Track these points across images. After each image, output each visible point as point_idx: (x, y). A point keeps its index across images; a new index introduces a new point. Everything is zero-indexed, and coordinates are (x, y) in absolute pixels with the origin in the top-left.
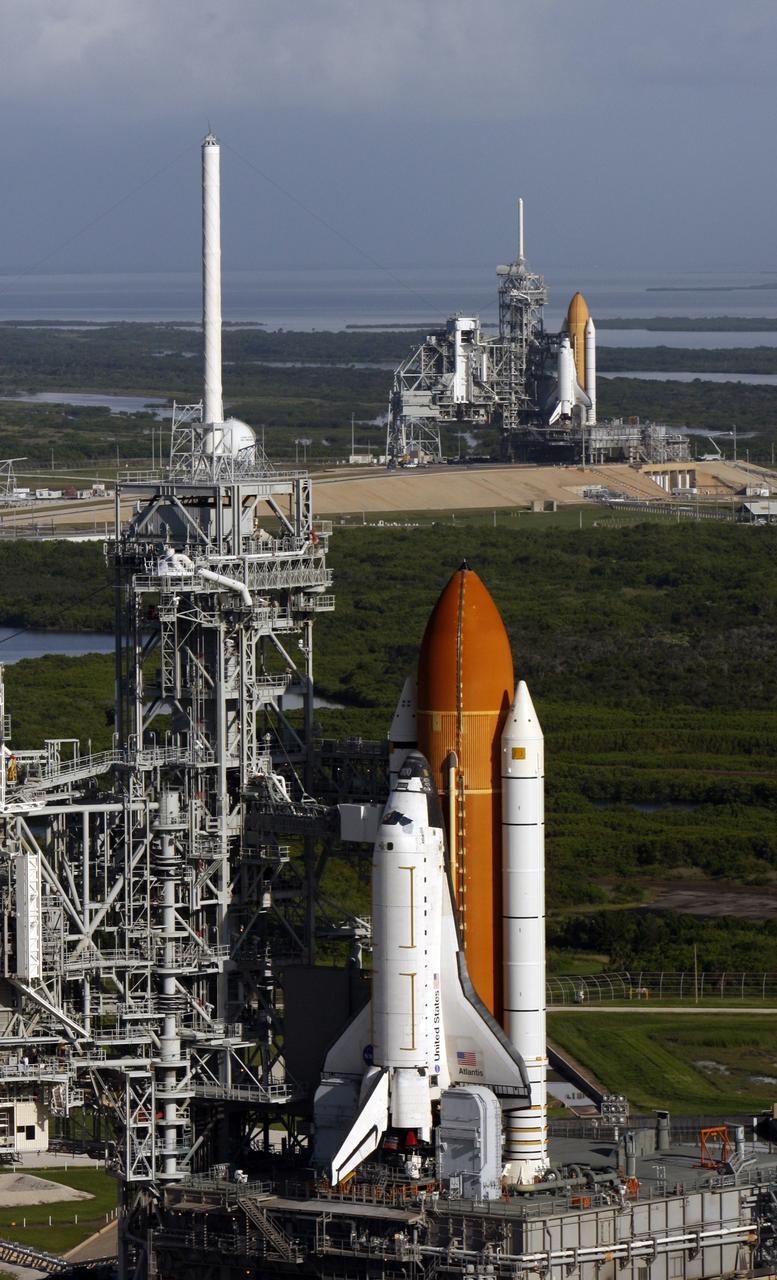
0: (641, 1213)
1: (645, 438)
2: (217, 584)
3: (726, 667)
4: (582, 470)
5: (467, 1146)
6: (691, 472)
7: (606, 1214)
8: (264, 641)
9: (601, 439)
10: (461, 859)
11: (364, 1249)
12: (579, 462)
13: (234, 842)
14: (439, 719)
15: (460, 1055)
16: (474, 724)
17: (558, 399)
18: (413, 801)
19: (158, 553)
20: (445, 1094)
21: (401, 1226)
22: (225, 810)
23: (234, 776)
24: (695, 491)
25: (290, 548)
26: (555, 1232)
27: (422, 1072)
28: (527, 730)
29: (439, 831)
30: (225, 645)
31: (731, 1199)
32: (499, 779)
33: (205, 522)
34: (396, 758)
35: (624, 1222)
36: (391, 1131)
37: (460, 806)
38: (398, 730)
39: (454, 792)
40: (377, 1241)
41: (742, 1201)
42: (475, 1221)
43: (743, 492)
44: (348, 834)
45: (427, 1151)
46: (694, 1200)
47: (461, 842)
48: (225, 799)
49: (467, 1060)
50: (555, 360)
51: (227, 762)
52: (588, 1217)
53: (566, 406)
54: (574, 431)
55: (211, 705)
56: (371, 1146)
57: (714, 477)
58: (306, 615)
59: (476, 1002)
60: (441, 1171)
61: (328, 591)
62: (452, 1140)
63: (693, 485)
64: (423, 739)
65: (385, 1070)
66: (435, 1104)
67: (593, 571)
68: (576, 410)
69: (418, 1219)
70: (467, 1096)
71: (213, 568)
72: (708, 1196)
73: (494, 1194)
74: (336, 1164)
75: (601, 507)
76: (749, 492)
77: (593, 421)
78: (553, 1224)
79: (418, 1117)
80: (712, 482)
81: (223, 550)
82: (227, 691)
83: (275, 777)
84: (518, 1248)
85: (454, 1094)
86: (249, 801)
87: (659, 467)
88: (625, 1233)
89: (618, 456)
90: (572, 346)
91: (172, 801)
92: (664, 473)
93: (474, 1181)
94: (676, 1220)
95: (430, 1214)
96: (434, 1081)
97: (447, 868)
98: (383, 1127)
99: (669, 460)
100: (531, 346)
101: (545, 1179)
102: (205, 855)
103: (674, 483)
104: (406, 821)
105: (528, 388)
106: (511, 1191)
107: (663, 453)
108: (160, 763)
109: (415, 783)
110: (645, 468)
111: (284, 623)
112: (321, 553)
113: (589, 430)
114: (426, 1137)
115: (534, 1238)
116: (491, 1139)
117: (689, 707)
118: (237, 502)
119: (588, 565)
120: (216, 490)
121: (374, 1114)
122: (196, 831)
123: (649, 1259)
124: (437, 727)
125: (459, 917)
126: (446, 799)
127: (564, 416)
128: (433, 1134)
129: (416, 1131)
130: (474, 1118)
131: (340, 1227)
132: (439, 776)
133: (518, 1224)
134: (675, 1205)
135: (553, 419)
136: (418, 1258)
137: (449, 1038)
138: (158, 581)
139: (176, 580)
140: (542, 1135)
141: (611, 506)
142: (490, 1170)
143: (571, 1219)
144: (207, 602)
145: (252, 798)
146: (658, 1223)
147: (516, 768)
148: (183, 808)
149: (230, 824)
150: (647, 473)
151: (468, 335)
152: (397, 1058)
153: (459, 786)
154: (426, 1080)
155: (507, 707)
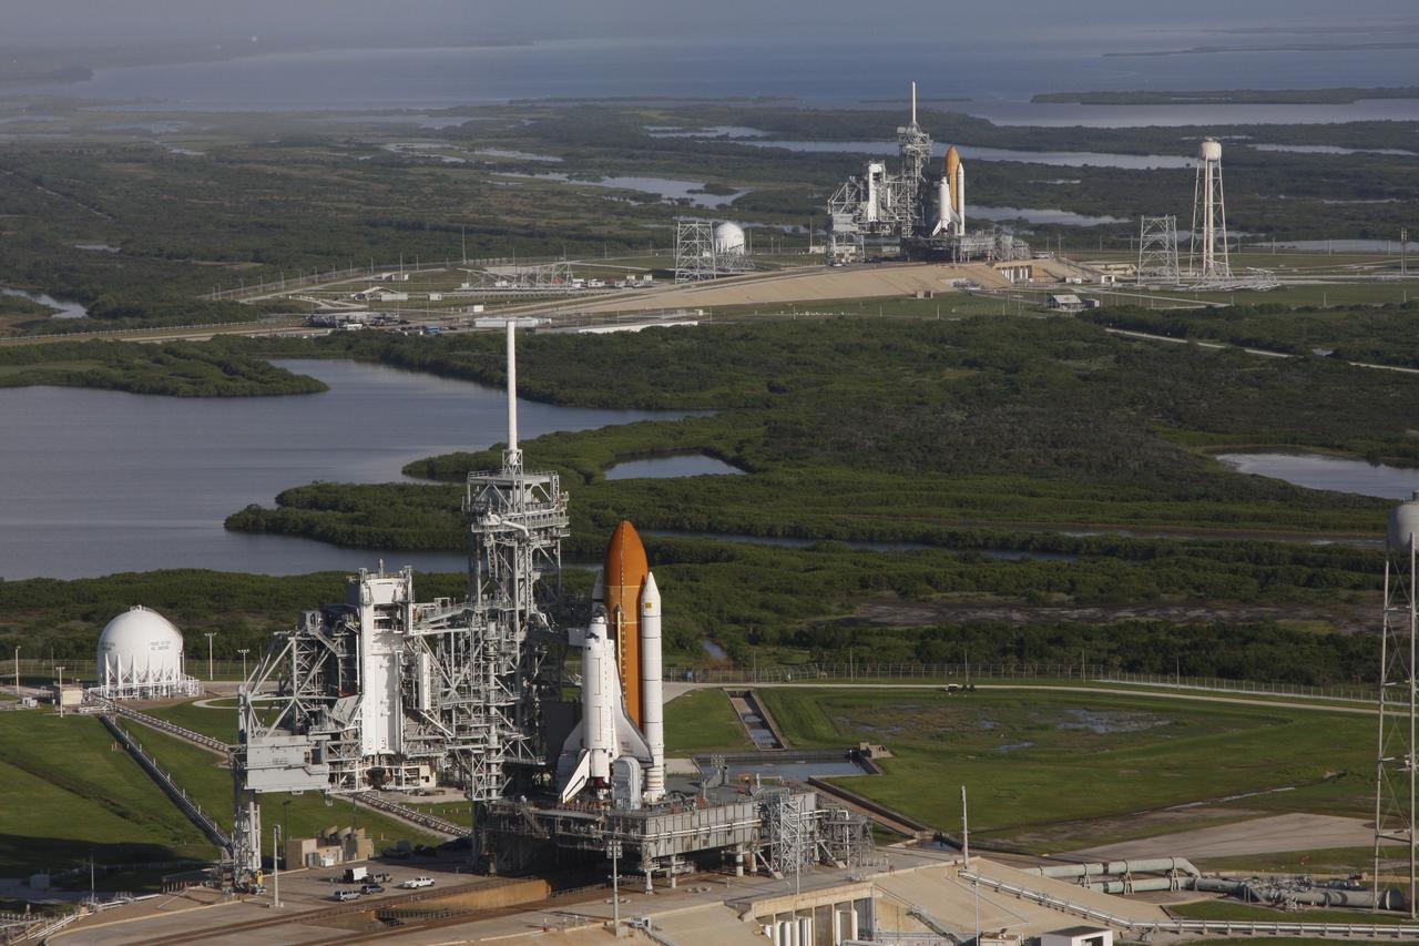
0: (704, 814)
1: (998, 244)
2: (512, 527)
3: (973, 442)
4: (953, 267)
5: (625, 785)
6: (1029, 267)
7: (687, 815)
8: (536, 551)
9: (968, 245)
10: (623, 654)
11: (576, 832)
12: (950, 260)
13: (522, 644)
14: (613, 590)
15: (623, 743)
16: (628, 592)
17: (939, 218)
18: (600, 627)
19: (483, 514)
20: (615, 761)
21: (593, 822)
22: (518, 629)
23: (522, 614)
24: (1031, 280)
25: (549, 508)
26: (662, 824)
27: (605, 751)
28: (653, 595)
29: (612, 641)
30: (517, 554)
31: (749, 808)
32: (640, 617)
33: (508, 497)
34: (595, 606)
35: (695, 819)
36: (591, 778)
37: (622, 629)
38: (597, 593)
39: (619, 623)
40: (582, 829)
41: (754, 808)
42: (626, 819)
43: (1064, 280)
44: (573, 642)
45: (608, 787)
46: (730, 808)
47: (623, 646)
48: (518, 624)
49: (626, 746)
50: (937, 191)
51: (519, 607)
52: (678, 817)
53: (944, 223)
54: (949, 240)
55: (511, 581)
56: (582, 785)
57: (1045, 271)
58: (556, 538)
59: (630, 719)
60: (613, 796)
61: (567, 527)
62: (618, 782)
63: (1030, 276)
64: (606, 599)
65: (588, 750)
66: (611, 765)
67: (930, 356)
68: (951, 226)
69: (601, 818)
70: (625, 762)
71: (510, 520)
72: (737, 806)
73: (637, 807)
74: (565, 793)
75: (963, 296)
76: (1068, 280)
77: (962, 233)
78: (660, 820)
79: (603, 772)
80: (1043, 273)
81: (516, 510)
82: (518, 575)
83: (541, 614)
84: (644, 831)
85: (620, 761)
86: (529, 624)
87: (1006, 265)
88: (696, 823)
89: (980, 257)
90: (948, 182)
91: (492, 626)
92: (1010, 268)
93: (629, 801)
94: (721, 818)
95: (606, 816)
96: (611, 755)
97: (617, 658)
98: (587, 776)
99: (1016, 258)
100: (921, 182)
101: (662, 799)
102: (507, 651)
103: (1017, 275)
104: (597, 637)
105: (918, 210)
106: (645, 805)
107: (1009, 254)
108: (487, 608)
109: (601, 619)
110: (997, 265)
111: (547, 542)
112: (563, 510)
113: (959, 240)
114: (607, 781)
115: (651, 826)
116: (636, 781)
117: (938, 473)
118: (522, 487)
119: (928, 352)
120: (512, 482)
121: (583, 770)
122: (504, 640)
123: (708, 835)
124: (612, 593)
125: (622, 680)
126: (616, 626)
127: (943, 230)
128: (610, 779)
129: (602, 778)
130: (628, 772)
131: (566, 822)
132: (613, 616)
133: (644, 821)
134: (721, 810)
135: (935, 233)
136: (600, 837)
137: (617, 735)
138: (483, 527)
139: (491, 527)
140: (662, 779)
141: (970, 293)
142: (635, 796)
143: (670, 817)
144: (509, 535)
145: (532, 625)
146: (712, 818)
147: (647, 612)
148: (498, 629)
149: (520, 636)
150: (999, 269)
151: (877, 176)
152: (593, 744)
153: (622, 620)
154: (607, 755)
155: (644, 583)
